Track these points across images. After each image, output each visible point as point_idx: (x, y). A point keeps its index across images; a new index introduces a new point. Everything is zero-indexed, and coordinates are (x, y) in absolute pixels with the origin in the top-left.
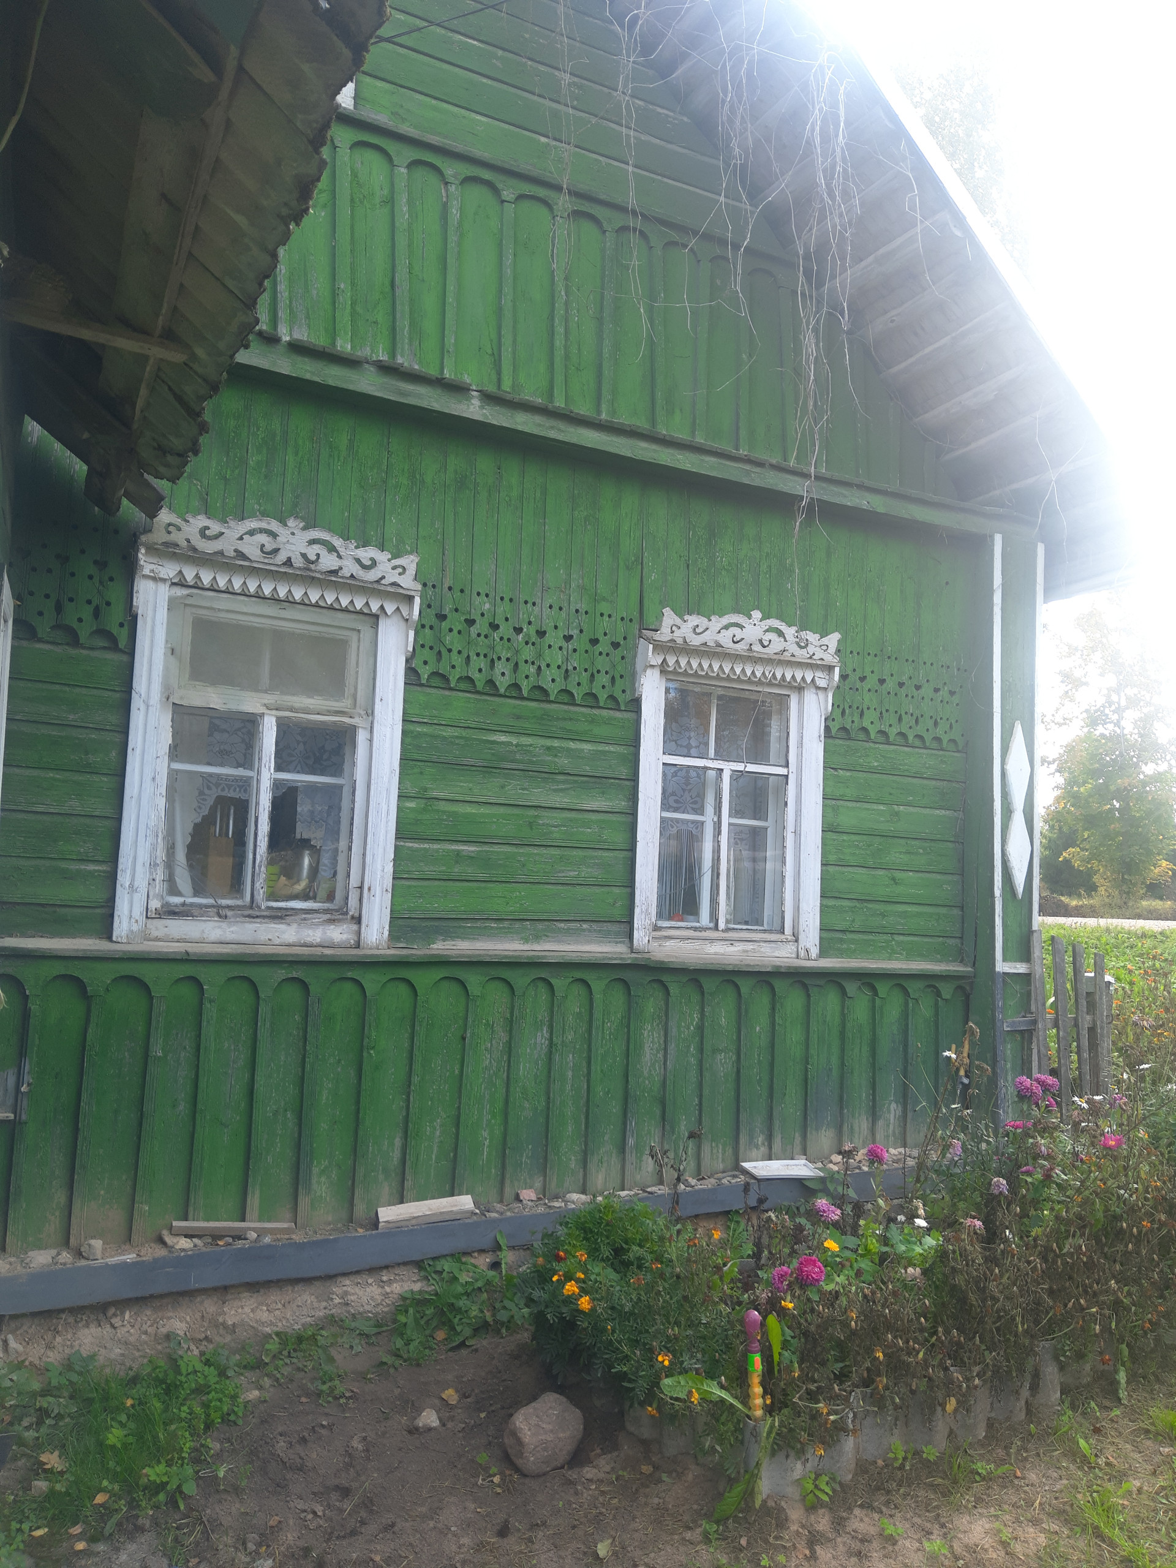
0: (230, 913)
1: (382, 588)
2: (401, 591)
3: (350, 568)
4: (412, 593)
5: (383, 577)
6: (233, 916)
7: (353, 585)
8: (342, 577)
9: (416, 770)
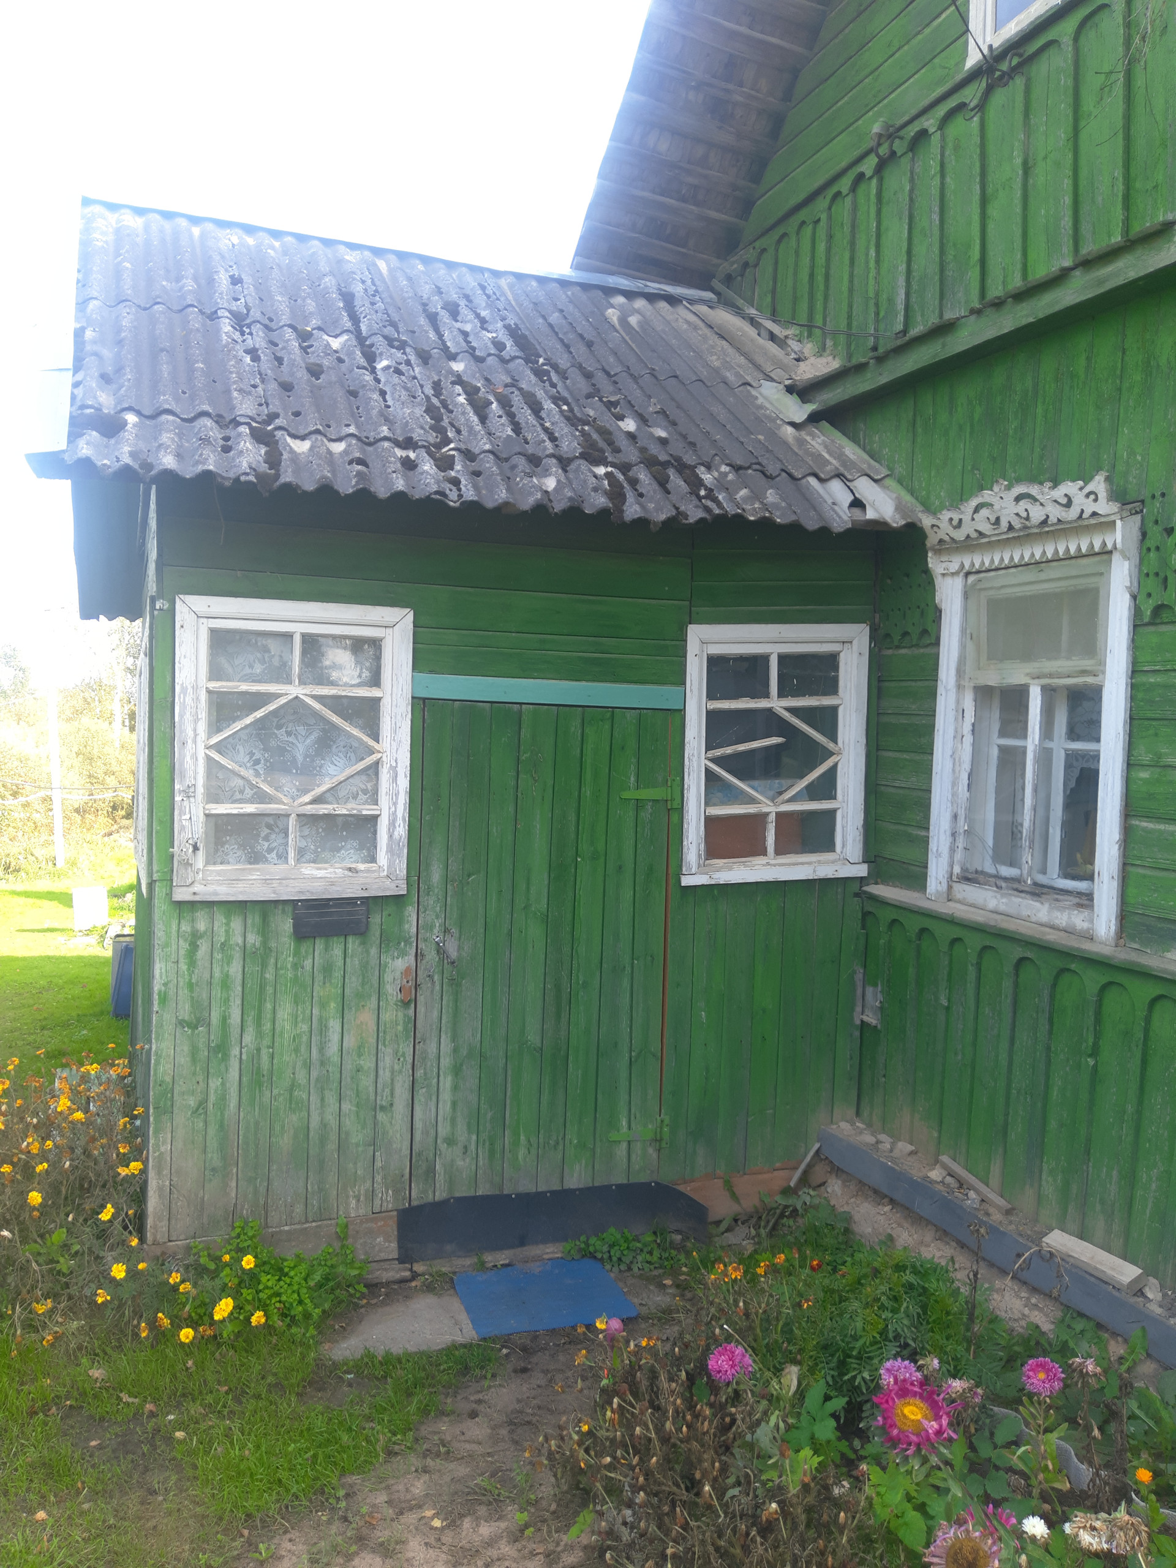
0: (1004, 885)
1: (1086, 523)
2: (1103, 520)
3: (1055, 513)
4: (1112, 518)
5: (1082, 511)
6: (1008, 888)
7: (1063, 529)
8: (1052, 525)
9: (1151, 732)
